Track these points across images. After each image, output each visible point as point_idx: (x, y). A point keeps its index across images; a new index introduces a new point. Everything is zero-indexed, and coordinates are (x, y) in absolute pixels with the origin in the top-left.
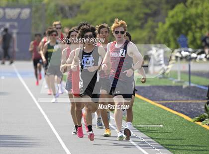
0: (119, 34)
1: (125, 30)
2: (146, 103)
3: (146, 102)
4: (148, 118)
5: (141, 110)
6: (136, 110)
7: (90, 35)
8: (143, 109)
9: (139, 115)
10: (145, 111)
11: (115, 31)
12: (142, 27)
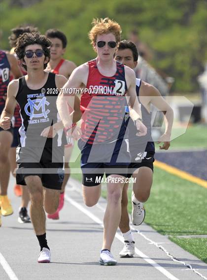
0: (106, 47)
1: (118, 40)
2: (195, 188)
3: (195, 184)
4: (201, 220)
5: (186, 203)
6: (175, 203)
7: (37, 50)
8: (190, 200)
9: (180, 213)
10: (194, 204)
11: (98, 40)
12: (184, 22)
